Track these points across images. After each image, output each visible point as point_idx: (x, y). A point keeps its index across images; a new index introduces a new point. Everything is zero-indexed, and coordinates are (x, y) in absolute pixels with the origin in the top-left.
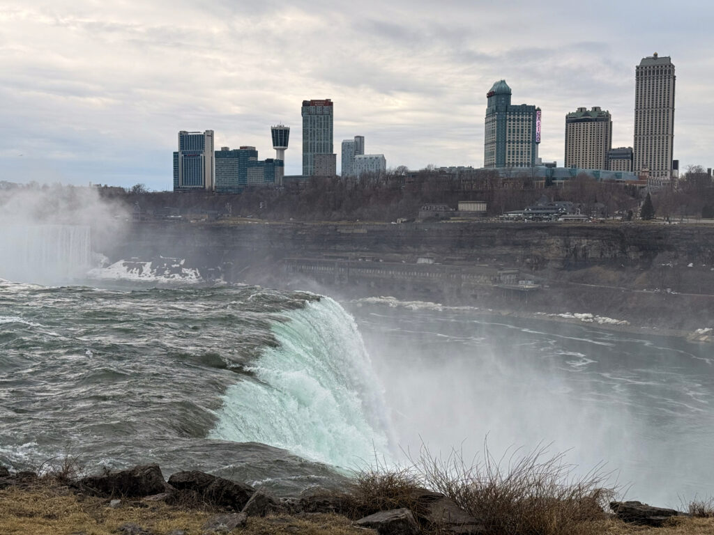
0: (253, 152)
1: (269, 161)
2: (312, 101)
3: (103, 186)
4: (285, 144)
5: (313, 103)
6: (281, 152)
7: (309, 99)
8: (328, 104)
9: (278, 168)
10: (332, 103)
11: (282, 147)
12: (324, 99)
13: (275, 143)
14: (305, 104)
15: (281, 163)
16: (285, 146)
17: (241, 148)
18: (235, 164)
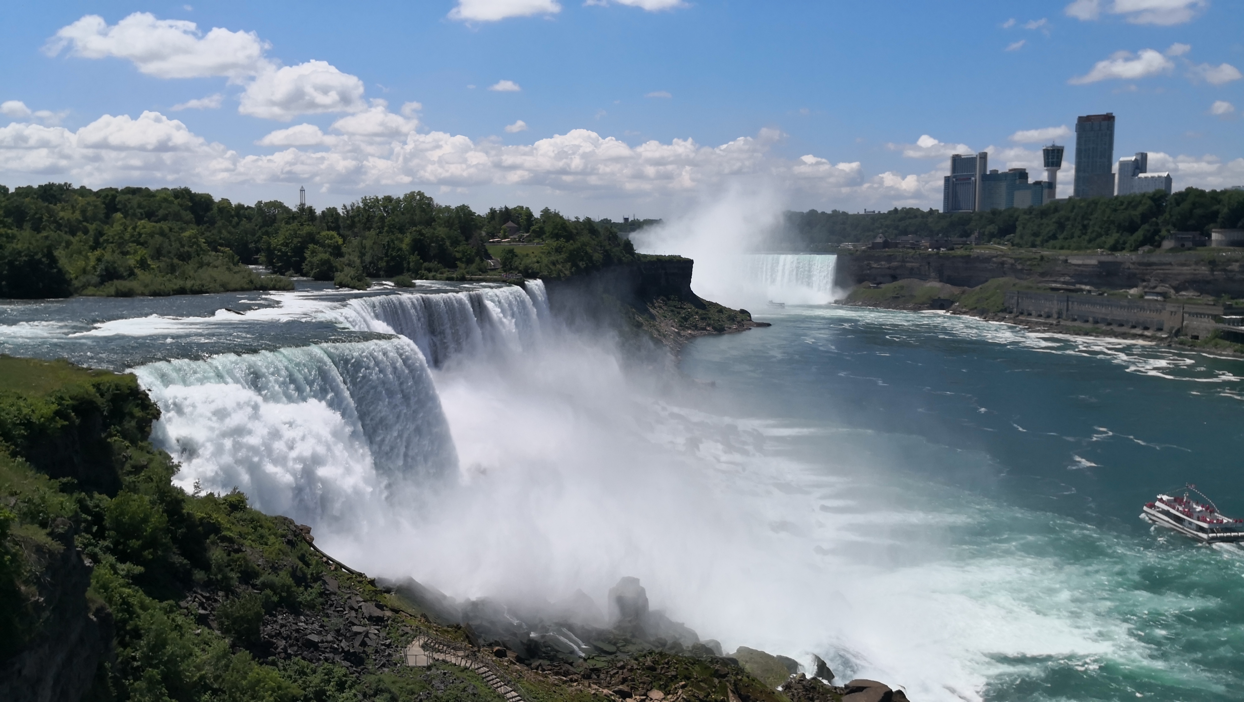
0: (1023, 174)
1: (1038, 183)
2: (1088, 117)
3: (876, 212)
4: (1058, 165)
5: (1088, 118)
6: (1053, 176)
7: (1085, 115)
8: (1109, 118)
9: (1046, 191)
10: (1113, 117)
11: (1054, 168)
12: (1104, 113)
13: (1047, 164)
14: (1080, 119)
15: (1051, 185)
16: (1056, 166)
17: (1010, 170)
18: (1003, 187)
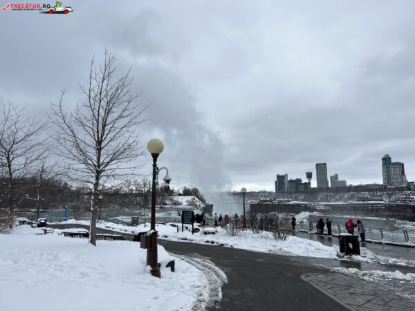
0: (300, 180)
2: (319, 164)
4: (311, 177)
6: (310, 180)
10: (326, 164)
12: (323, 163)
13: (307, 177)
15: (309, 184)
17: (296, 179)
18: (294, 184)
